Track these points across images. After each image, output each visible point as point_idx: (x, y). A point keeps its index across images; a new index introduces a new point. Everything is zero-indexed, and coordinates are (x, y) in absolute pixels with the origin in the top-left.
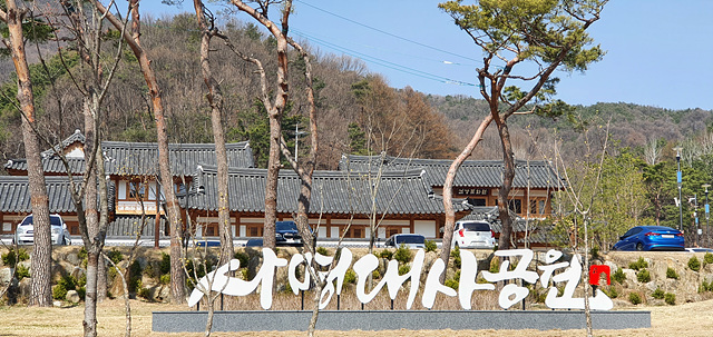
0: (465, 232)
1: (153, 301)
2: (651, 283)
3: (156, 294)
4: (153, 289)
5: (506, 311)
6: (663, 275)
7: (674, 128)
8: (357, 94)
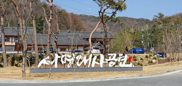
0: (93, 49)
1: (18, 67)
2: (137, 61)
3: (19, 65)
4: (18, 64)
5: (110, 68)
6: (139, 59)
7: (137, 23)
8: (59, 14)
